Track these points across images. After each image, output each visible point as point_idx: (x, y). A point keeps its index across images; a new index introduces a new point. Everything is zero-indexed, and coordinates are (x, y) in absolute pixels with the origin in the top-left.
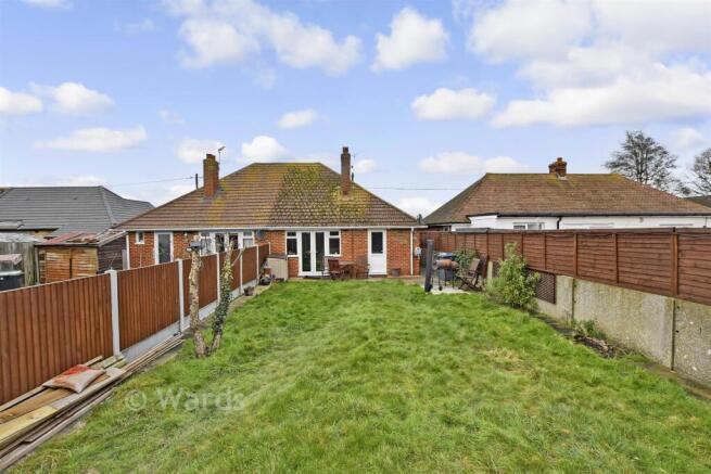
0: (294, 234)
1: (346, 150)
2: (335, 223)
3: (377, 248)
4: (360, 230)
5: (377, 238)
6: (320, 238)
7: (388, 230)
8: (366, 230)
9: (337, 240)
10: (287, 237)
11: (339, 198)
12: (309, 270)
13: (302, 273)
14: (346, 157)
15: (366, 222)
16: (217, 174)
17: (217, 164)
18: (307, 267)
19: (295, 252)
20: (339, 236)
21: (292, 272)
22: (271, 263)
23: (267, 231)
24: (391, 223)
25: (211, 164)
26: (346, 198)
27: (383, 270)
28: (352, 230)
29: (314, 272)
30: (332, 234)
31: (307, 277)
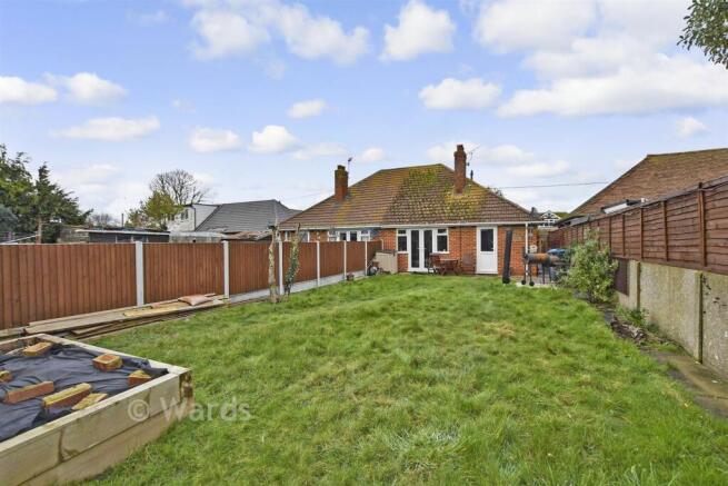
0: (404, 232)
1: (460, 148)
2: (442, 221)
3: (487, 246)
4: (467, 227)
5: (487, 236)
6: (428, 235)
7: (499, 226)
8: (475, 227)
9: (446, 237)
10: (398, 235)
11: (452, 197)
12: (418, 266)
13: (411, 269)
14: (460, 155)
15: (474, 219)
16: (346, 182)
17: (346, 174)
18: (415, 264)
19: (405, 249)
20: (446, 234)
21: (401, 268)
22: (380, 257)
23: (380, 229)
24: (502, 219)
25: (341, 175)
26: (459, 197)
27: (494, 269)
28: (461, 227)
29: (422, 268)
30: (440, 231)
31: (415, 273)
